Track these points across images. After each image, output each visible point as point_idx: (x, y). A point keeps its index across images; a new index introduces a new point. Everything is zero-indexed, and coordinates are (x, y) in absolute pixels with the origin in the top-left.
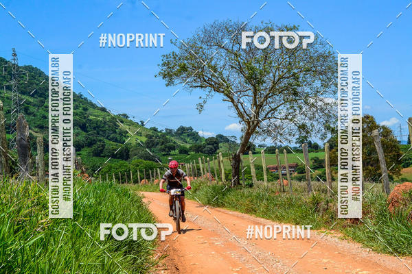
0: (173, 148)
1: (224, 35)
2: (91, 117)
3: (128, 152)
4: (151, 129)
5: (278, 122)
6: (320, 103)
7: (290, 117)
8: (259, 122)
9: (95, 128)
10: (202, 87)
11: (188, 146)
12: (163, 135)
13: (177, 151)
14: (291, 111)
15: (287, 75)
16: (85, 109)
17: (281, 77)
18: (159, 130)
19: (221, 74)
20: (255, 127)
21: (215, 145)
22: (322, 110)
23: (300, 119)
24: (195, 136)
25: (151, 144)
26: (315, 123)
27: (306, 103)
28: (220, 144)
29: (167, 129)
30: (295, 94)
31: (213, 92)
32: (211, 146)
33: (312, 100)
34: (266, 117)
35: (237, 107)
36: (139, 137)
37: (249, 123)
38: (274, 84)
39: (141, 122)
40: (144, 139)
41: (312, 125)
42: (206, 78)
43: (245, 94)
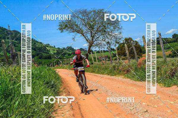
2: (37, 46)
3: (51, 56)
4: (58, 48)
5: (100, 42)
6: (113, 34)
7: (104, 40)
8: (93, 42)
9: (38, 50)
10: (73, 32)
11: (71, 53)
12: (62, 50)
13: (67, 55)
14: (104, 38)
15: (102, 26)
16: (35, 43)
17: (100, 27)
18: (60, 48)
19: (79, 27)
20: (92, 44)
22: (114, 36)
23: (107, 40)
24: (73, 49)
25: (58, 53)
26: (112, 41)
27: (109, 34)
29: (63, 48)
30: (105, 31)
31: (77, 34)
33: (111, 34)
34: (95, 41)
35: (85, 38)
36: (54, 51)
37: (90, 43)
38: (97, 29)
39: (54, 46)
40: (56, 52)
41: (111, 42)
42: (74, 29)
43: (88, 33)
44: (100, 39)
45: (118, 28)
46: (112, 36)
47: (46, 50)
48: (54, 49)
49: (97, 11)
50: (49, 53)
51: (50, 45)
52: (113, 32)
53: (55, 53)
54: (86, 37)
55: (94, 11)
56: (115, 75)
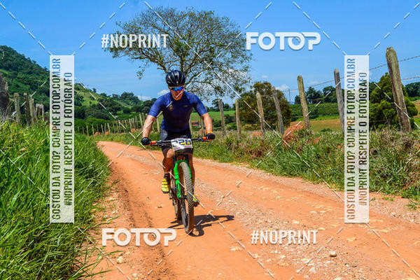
0: (119, 109)
3: (84, 112)
4: (101, 94)
5: (199, 85)
6: (230, 70)
7: (208, 81)
10: (140, 58)
11: (130, 107)
12: (111, 99)
13: (122, 111)
14: (209, 76)
15: (206, 49)
17: (201, 51)
18: (107, 95)
22: (233, 76)
23: (216, 82)
24: (136, 100)
27: (220, 70)
29: (114, 95)
31: (150, 63)
33: (225, 68)
34: (190, 82)
36: (92, 101)
38: (196, 56)
40: (96, 102)
41: (225, 88)
42: (144, 52)
43: (175, 63)
45: (243, 56)
46: (227, 75)
48: (92, 96)
49: (197, 16)
50: (80, 105)
51: (85, 87)
52: (231, 65)
53: (94, 106)
55: (192, 15)
56: (231, 161)
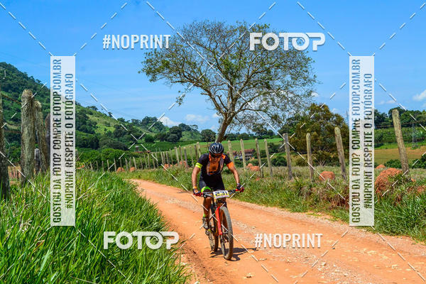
1: (202, 34)
3: (98, 141)
4: (119, 119)
6: (291, 95)
7: (263, 108)
10: (182, 82)
11: (153, 135)
12: (130, 126)
13: (143, 140)
14: (264, 103)
15: (260, 70)
17: (255, 72)
18: (126, 121)
19: (199, 70)
20: (232, 118)
21: (179, 134)
22: (293, 102)
23: (272, 110)
24: (159, 126)
25: (118, 134)
26: (287, 114)
27: (278, 95)
28: (183, 133)
29: (133, 120)
30: (268, 87)
31: (192, 87)
32: (174, 135)
33: (283, 93)
34: (241, 109)
35: (214, 100)
36: (107, 128)
37: (226, 114)
38: (249, 78)
39: (110, 113)
40: (112, 129)
41: (284, 116)
42: (186, 74)
43: (221, 87)
44: (254, 106)
45: (305, 78)
46: (286, 101)
47: (85, 123)
48: (108, 122)
51: (99, 110)
52: (291, 89)
53: (110, 133)
54: (217, 99)
56: (305, 210)
